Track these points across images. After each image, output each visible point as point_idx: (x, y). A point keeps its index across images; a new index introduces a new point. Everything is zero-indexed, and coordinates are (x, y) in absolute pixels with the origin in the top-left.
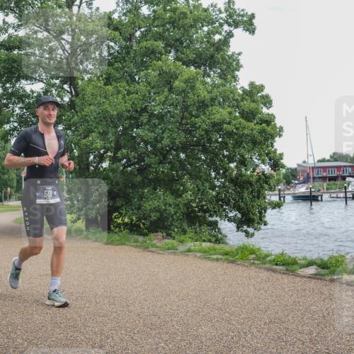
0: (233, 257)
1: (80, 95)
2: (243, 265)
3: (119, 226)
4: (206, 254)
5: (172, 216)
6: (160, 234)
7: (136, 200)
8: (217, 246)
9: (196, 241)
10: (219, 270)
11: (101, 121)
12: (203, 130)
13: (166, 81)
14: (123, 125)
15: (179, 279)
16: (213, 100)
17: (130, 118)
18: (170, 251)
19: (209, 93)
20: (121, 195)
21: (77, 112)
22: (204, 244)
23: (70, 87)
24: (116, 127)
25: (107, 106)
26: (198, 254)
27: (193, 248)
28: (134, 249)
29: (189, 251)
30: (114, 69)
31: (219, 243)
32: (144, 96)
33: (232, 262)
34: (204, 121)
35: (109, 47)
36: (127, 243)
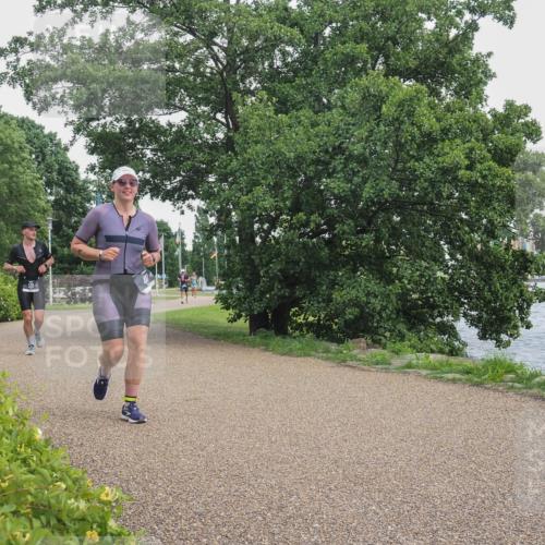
0: (480, 377)
1: (241, 129)
2: (496, 390)
3: (299, 327)
4: (436, 372)
5: (379, 313)
6: (363, 340)
7: (324, 288)
8: (453, 360)
9: (420, 351)
10: (457, 396)
11: (272, 168)
12: (425, 181)
13: (373, 106)
14: (305, 174)
15: (395, 408)
16: (445, 131)
17: (317, 162)
18: (380, 366)
19: (439, 120)
20: (303, 280)
21: (236, 154)
22: (432, 356)
23: (226, 118)
24: (294, 176)
25: (280, 145)
26: (424, 372)
27: (414, 362)
28: (323, 362)
29: (409, 366)
30: (293, 87)
31: (457, 355)
32: (338, 128)
33: (478, 385)
34: (428, 166)
35: (284, 54)
36: (313, 353)
